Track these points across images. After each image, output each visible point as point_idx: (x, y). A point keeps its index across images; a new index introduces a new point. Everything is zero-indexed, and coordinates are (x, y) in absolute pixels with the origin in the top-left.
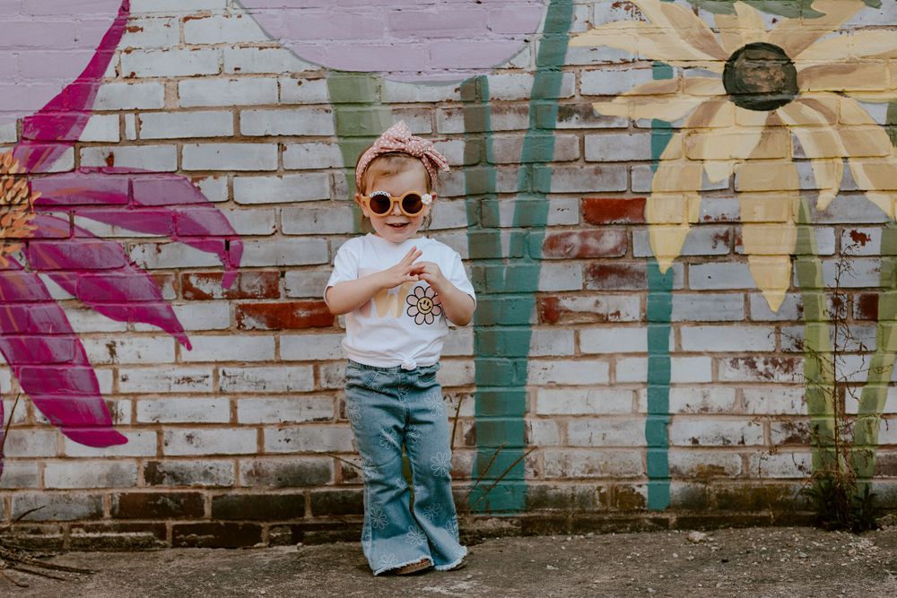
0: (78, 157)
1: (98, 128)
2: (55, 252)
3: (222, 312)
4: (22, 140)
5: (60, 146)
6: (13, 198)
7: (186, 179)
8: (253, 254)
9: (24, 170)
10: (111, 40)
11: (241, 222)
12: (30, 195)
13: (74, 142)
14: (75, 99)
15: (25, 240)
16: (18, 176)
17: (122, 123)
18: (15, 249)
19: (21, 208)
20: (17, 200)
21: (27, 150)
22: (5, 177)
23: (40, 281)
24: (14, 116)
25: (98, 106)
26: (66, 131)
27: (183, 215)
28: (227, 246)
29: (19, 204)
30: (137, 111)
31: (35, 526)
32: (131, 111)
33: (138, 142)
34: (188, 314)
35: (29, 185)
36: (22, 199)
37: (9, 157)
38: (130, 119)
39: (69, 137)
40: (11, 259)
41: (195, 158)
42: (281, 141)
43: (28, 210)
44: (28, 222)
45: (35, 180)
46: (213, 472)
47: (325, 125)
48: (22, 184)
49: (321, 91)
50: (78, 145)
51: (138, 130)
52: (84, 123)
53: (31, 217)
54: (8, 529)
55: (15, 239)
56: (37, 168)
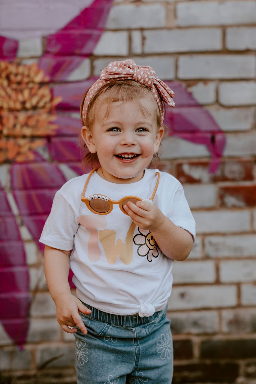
0: (92, 68)
2: (72, 147)
3: (208, 193)
4: (46, 53)
5: (77, 59)
6: (38, 102)
7: (180, 86)
8: (234, 147)
9: (47, 79)
12: (52, 99)
13: (90, 56)
15: (48, 138)
16: (42, 84)
17: (130, 39)
18: (39, 145)
19: (45, 110)
20: (41, 104)
21: (50, 61)
22: (31, 85)
23: (59, 171)
24: (40, 33)
25: (110, 24)
26: (82, 46)
27: (179, 115)
28: (213, 140)
29: (43, 107)
30: (142, 29)
31: (56, 372)
32: (136, 29)
33: (143, 55)
35: (52, 91)
36: (46, 103)
37: (35, 68)
38: (137, 36)
39: (86, 50)
40: (36, 153)
43: (50, 112)
44: (51, 123)
45: (57, 87)
46: (201, 322)
48: (45, 91)
50: (92, 58)
51: (143, 44)
52: (97, 39)
53: (53, 118)
54: (35, 376)
55: (39, 137)
56: (59, 77)
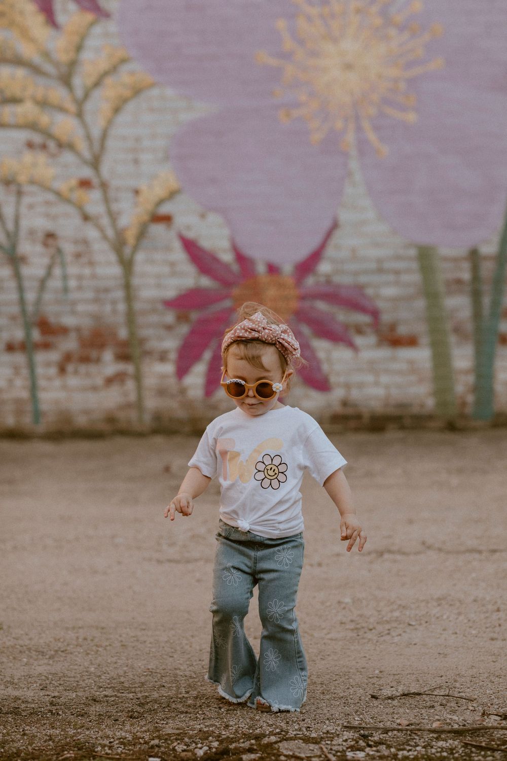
1: (324, 267)
3: (372, 339)
4: (295, 273)
5: (309, 274)
8: (386, 318)
10: (329, 235)
11: (381, 305)
13: (314, 273)
14: (316, 256)
24: (292, 262)
25: (325, 257)
26: (312, 268)
28: (375, 314)
34: (359, 340)
41: (363, 279)
42: (397, 272)
44: (297, 305)
47: (415, 265)
49: (413, 252)
52: (319, 265)
